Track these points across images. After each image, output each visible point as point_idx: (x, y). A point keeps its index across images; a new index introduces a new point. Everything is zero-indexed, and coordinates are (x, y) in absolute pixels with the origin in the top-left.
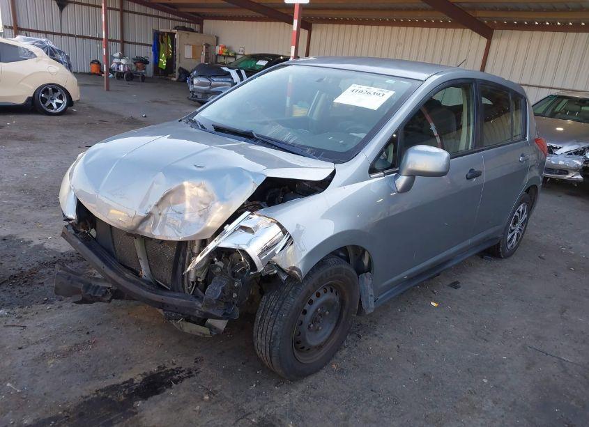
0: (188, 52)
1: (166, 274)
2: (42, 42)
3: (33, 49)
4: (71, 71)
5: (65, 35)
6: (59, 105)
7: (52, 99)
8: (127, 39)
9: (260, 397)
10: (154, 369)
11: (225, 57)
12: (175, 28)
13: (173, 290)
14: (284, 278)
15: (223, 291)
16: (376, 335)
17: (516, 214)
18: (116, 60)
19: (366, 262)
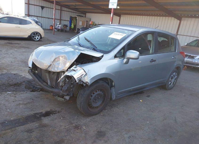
0: (81, 23)
1: (54, 83)
2: (34, 19)
3: (31, 21)
4: (42, 28)
5: (43, 17)
6: (38, 38)
7: (36, 37)
8: (62, 19)
9: (77, 120)
10: (49, 110)
11: (92, 25)
12: (77, 16)
13: (56, 88)
14: (85, 85)
15: (68, 88)
16: (117, 107)
17: (172, 75)
18: (58, 25)
19: (113, 84)
